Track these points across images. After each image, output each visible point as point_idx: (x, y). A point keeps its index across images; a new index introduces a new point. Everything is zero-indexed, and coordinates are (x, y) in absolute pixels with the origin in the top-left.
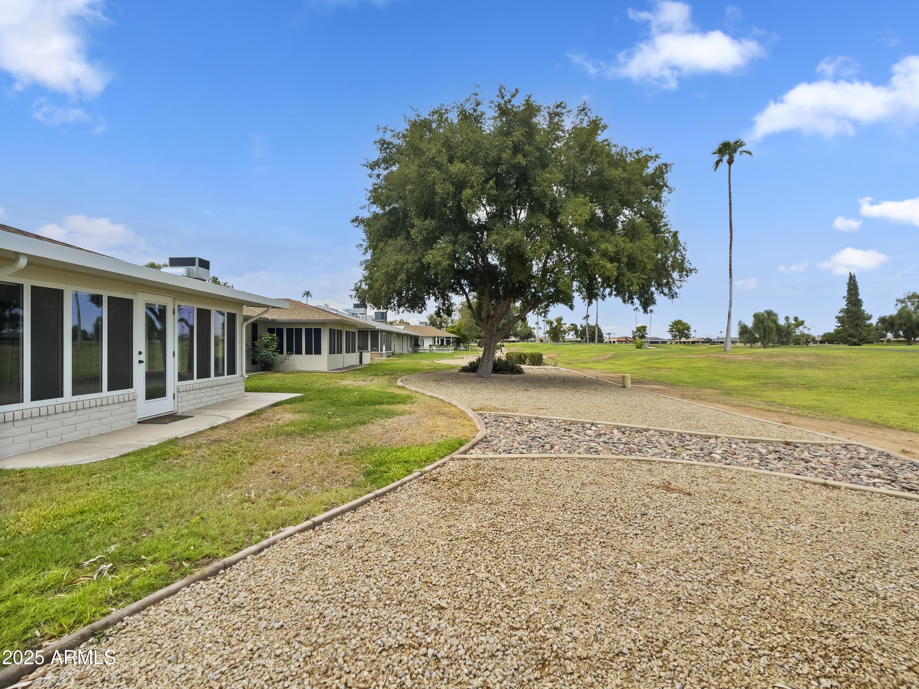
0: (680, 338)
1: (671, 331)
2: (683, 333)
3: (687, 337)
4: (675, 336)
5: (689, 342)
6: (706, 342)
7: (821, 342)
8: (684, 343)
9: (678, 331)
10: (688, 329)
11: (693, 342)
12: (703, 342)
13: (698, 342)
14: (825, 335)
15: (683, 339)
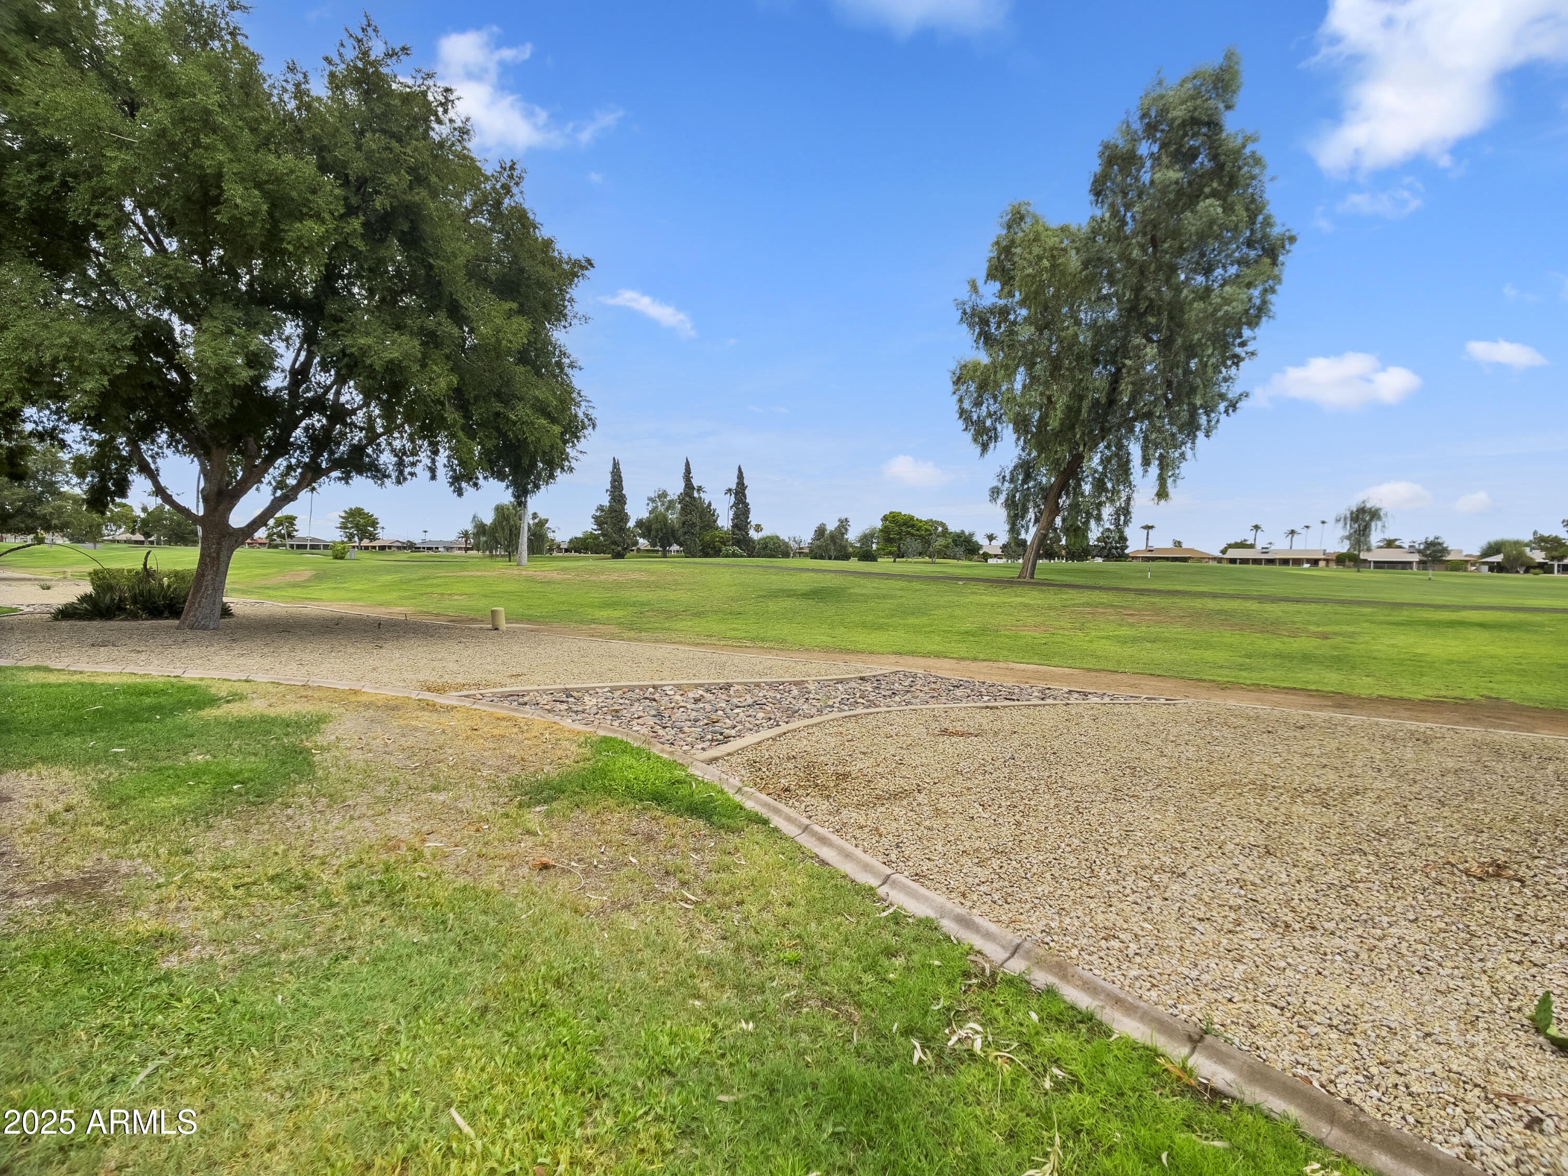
0: (361, 540)
1: (344, 527)
2: (366, 531)
3: (373, 537)
4: (351, 537)
5: (374, 547)
6: (404, 548)
7: (567, 550)
8: (366, 548)
9: (357, 526)
10: (374, 524)
11: (382, 548)
12: (399, 548)
13: (390, 547)
14: (571, 541)
15: (366, 542)
